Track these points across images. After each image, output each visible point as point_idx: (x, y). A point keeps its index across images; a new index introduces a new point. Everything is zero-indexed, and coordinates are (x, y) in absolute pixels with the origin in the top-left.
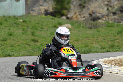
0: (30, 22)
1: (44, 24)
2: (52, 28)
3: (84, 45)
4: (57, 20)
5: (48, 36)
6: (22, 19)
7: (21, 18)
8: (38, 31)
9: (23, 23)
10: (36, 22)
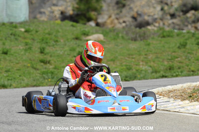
0: (37, 32)
1: (59, 34)
2: (73, 40)
3: (125, 67)
4: (79, 27)
5: (66, 53)
6: (24, 28)
7: (22, 25)
8: (49, 46)
9: (26, 34)
10: (47, 31)
